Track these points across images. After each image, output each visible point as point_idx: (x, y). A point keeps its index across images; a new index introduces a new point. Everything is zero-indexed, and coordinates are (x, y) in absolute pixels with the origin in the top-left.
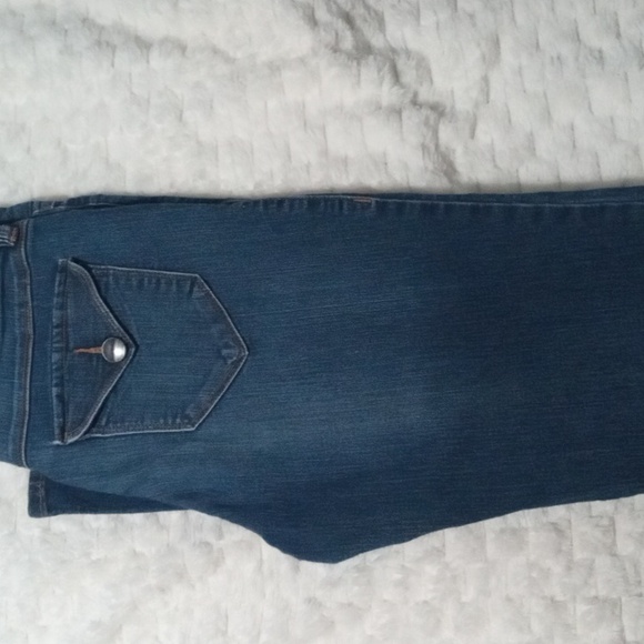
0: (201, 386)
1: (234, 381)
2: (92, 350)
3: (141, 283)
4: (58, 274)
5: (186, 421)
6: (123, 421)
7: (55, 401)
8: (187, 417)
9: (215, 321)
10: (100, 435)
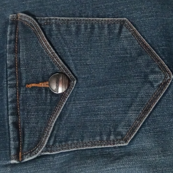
0: (129, 107)
1: (160, 101)
2: (41, 85)
3: (78, 28)
4: (9, 26)
5: (120, 137)
6: (66, 141)
7: (11, 127)
8: (119, 134)
9: (140, 54)
10: (48, 153)
